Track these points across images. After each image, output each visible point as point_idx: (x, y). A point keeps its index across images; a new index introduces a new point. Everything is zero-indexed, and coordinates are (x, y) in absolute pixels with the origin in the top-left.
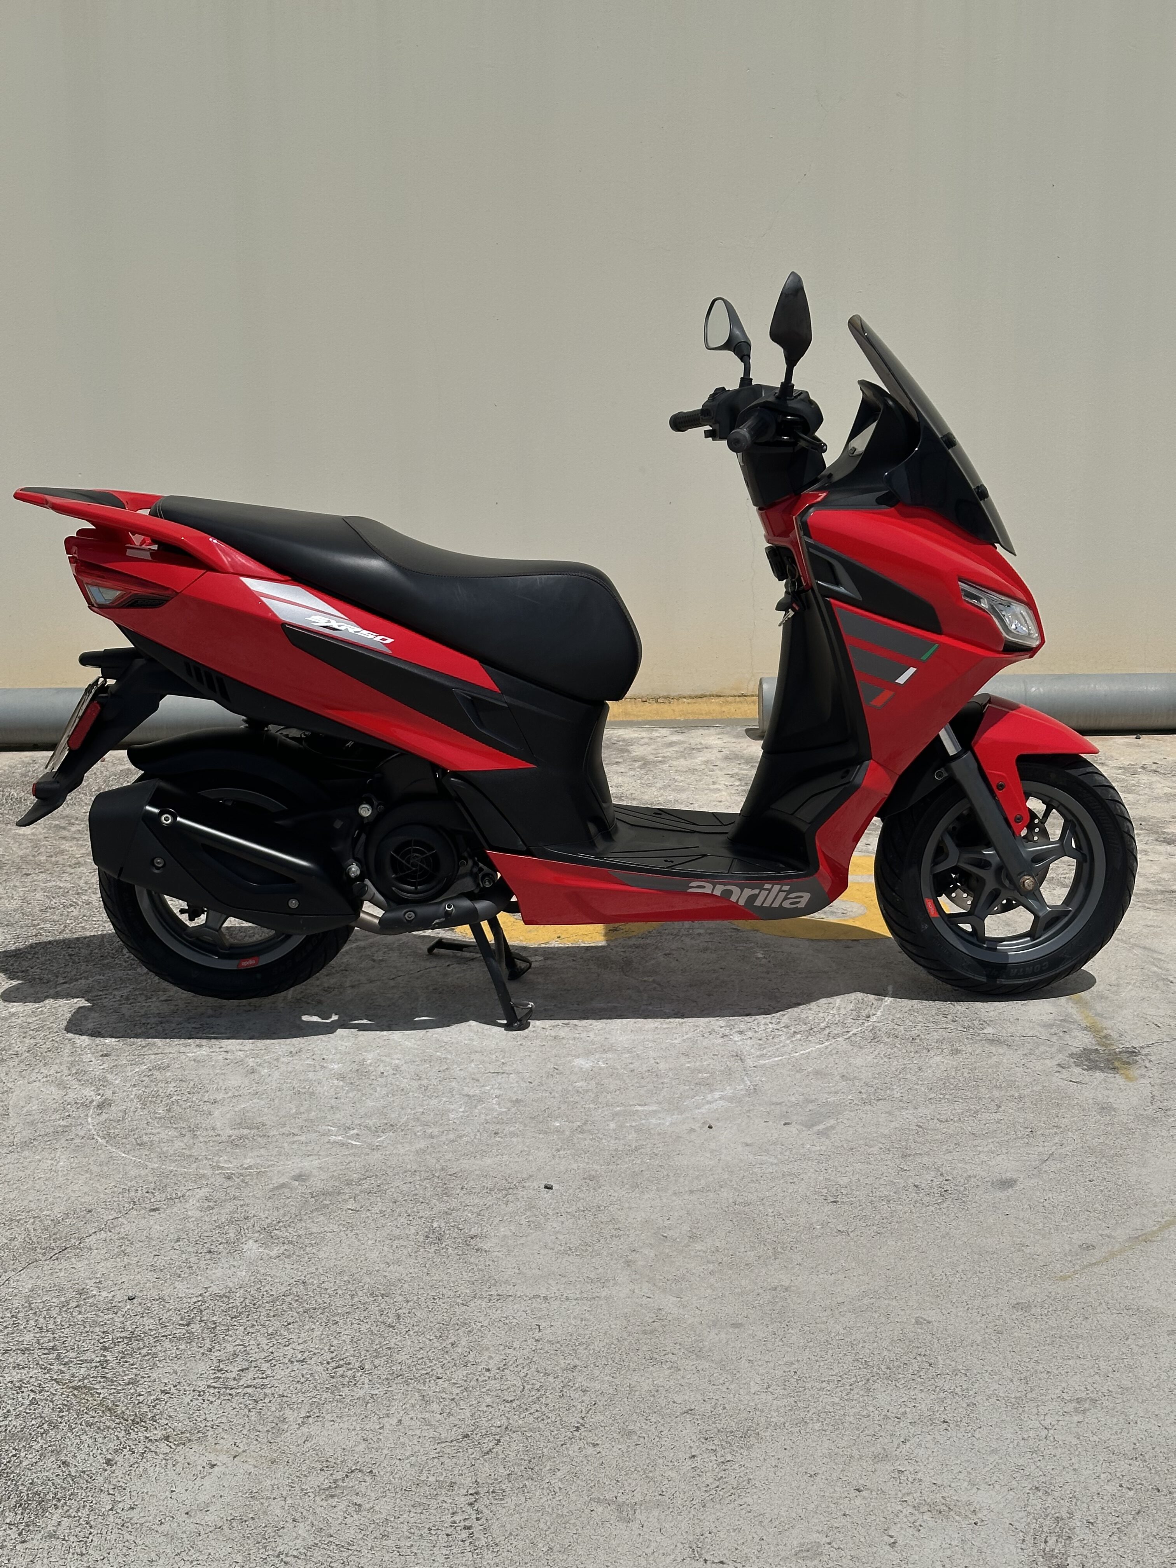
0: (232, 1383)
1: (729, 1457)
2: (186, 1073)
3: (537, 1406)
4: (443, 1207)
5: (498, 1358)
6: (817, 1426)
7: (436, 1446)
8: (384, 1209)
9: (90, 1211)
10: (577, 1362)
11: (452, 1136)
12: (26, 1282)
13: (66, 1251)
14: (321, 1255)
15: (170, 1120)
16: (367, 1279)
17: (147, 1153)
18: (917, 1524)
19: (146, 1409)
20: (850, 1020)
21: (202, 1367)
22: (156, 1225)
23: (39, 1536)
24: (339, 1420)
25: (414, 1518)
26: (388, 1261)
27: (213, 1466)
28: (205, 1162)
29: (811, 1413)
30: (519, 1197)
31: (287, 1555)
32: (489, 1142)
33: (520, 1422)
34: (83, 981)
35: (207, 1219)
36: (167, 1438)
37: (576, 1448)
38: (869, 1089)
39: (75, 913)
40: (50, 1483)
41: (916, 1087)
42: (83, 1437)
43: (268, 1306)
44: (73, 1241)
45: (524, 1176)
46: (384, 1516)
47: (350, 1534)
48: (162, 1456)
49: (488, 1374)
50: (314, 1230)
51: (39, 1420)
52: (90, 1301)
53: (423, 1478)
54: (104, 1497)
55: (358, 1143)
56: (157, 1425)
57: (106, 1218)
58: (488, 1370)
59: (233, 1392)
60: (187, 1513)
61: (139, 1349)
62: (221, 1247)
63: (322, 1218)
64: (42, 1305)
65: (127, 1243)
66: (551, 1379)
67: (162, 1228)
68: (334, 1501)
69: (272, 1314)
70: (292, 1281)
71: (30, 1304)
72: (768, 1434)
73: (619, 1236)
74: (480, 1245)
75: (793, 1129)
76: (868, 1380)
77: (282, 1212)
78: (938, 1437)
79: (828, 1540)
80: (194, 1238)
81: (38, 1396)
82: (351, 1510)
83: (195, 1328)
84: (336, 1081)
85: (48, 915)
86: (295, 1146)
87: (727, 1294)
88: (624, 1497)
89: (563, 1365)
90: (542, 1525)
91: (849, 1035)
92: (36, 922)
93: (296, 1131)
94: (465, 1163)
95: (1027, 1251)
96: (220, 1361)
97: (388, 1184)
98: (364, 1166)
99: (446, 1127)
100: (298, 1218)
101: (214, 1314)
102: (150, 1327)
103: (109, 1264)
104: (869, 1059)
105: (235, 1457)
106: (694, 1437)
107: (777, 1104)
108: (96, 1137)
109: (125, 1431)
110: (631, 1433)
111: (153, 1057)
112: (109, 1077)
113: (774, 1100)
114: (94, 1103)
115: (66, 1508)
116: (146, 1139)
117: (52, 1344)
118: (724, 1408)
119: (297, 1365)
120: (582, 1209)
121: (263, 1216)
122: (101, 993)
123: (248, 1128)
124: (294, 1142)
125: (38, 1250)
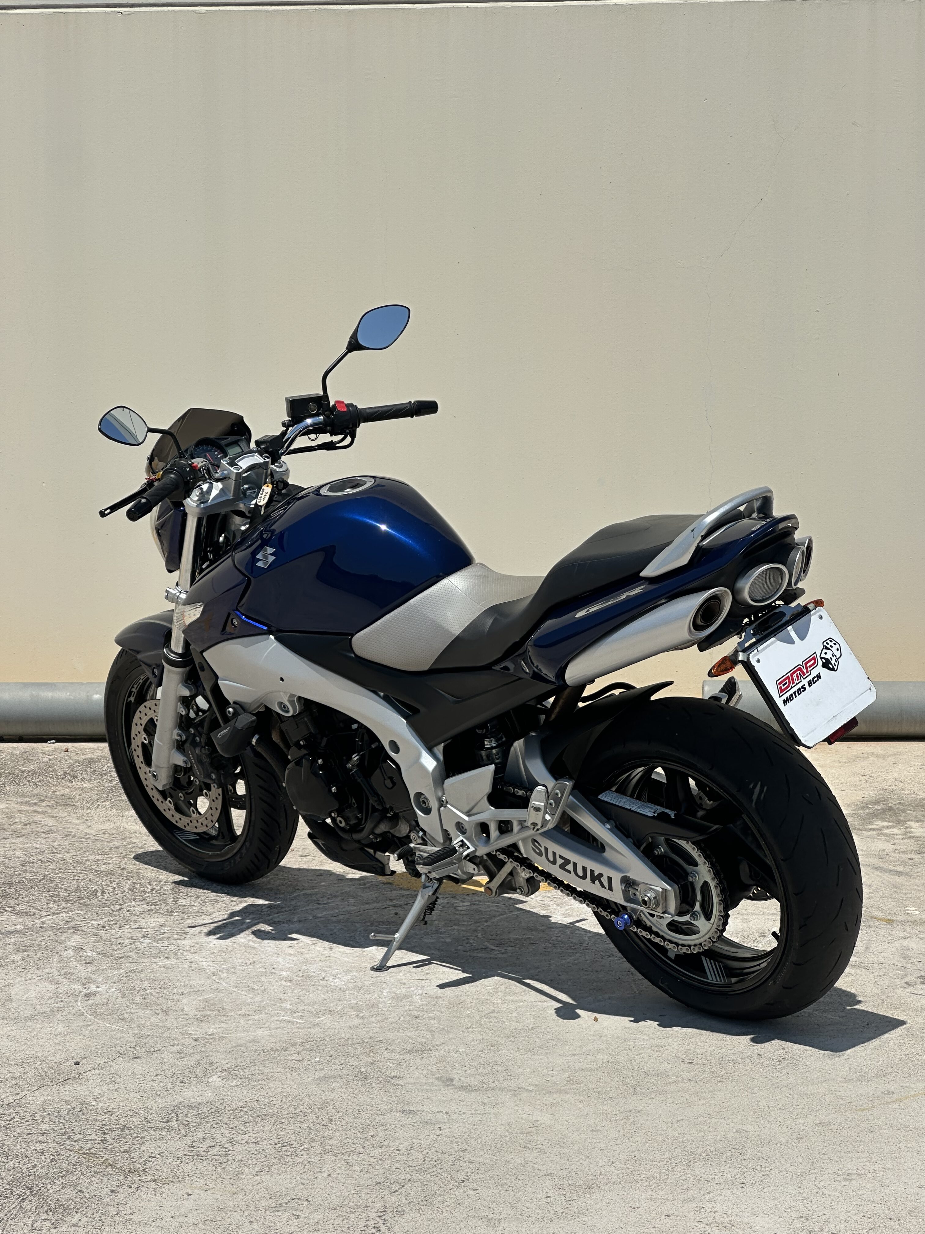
0: (202, 1153)
1: (575, 1198)
2: (158, 975)
4: (371, 1060)
6: (646, 1183)
7: (356, 1188)
8: (322, 1060)
10: (469, 1148)
11: (379, 1018)
12: (39, 1098)
13: (68, 1081)
14: (271, 1085)
15: (145, 1004)
16: (307, 1099)
17: (128, 1024)
19: (138, 1165)
22: (139, 1067)
24: (284, 1174)
26: (324, 1089)
27: (190, 1195)
28: (176, 1030)
33: (420, 1177)
35: (179, 1064)
36: (155, 1180)
39: (52, 866)
40: (71, 1201)
45: (437, 1043)
46: (316, 1220)
48: (151, 1189)
50: (266, 1071)
51: (59, 1170)
52: (91, 1108)
53: (345, 1203)
55: (301, 1021)
56: (147, 1174)
57: (98, 1062)
59: (204, 1158)
60: (172, 1217)
61: (131, 1134)
62: (191, 1080)
63: (272, 1064)
64: (53, 1110)
65: (116, 1076)
67: (144, 1069)
70: (247, 1099)
72: (607, 1187)
76: (690, 1161)
77: (239, 1060)
78: (735, 1191)
81: (56, 1158)
82: (292, 1218)
83: (173, 1124)
85: (28, 867)
88: (493, 1216)
89: (456, 1149)
92: (17, 873)
94: (390, 1035)
95: (838, 1094)
96: (192, 1142)
97: (325, 1045)
98: (307, 1035)
99: (376, 1013)
100: (253, 1064)
101: (187, 1116)
102: (139, 1123)
103: (104, 1088)
105: (206, 1191)
108: (85, 1014)
109: (124, 1176)
110: (503, 1184)
111: (129, 964)
112: (93, 977)
114: (82, 993)
115: (83, 1213)
117: (63, 1131)
118: (576, 1174)
120: (483, 1063)
121: (224, 1063)
123: (210, 1010)
125: (47, 1080)
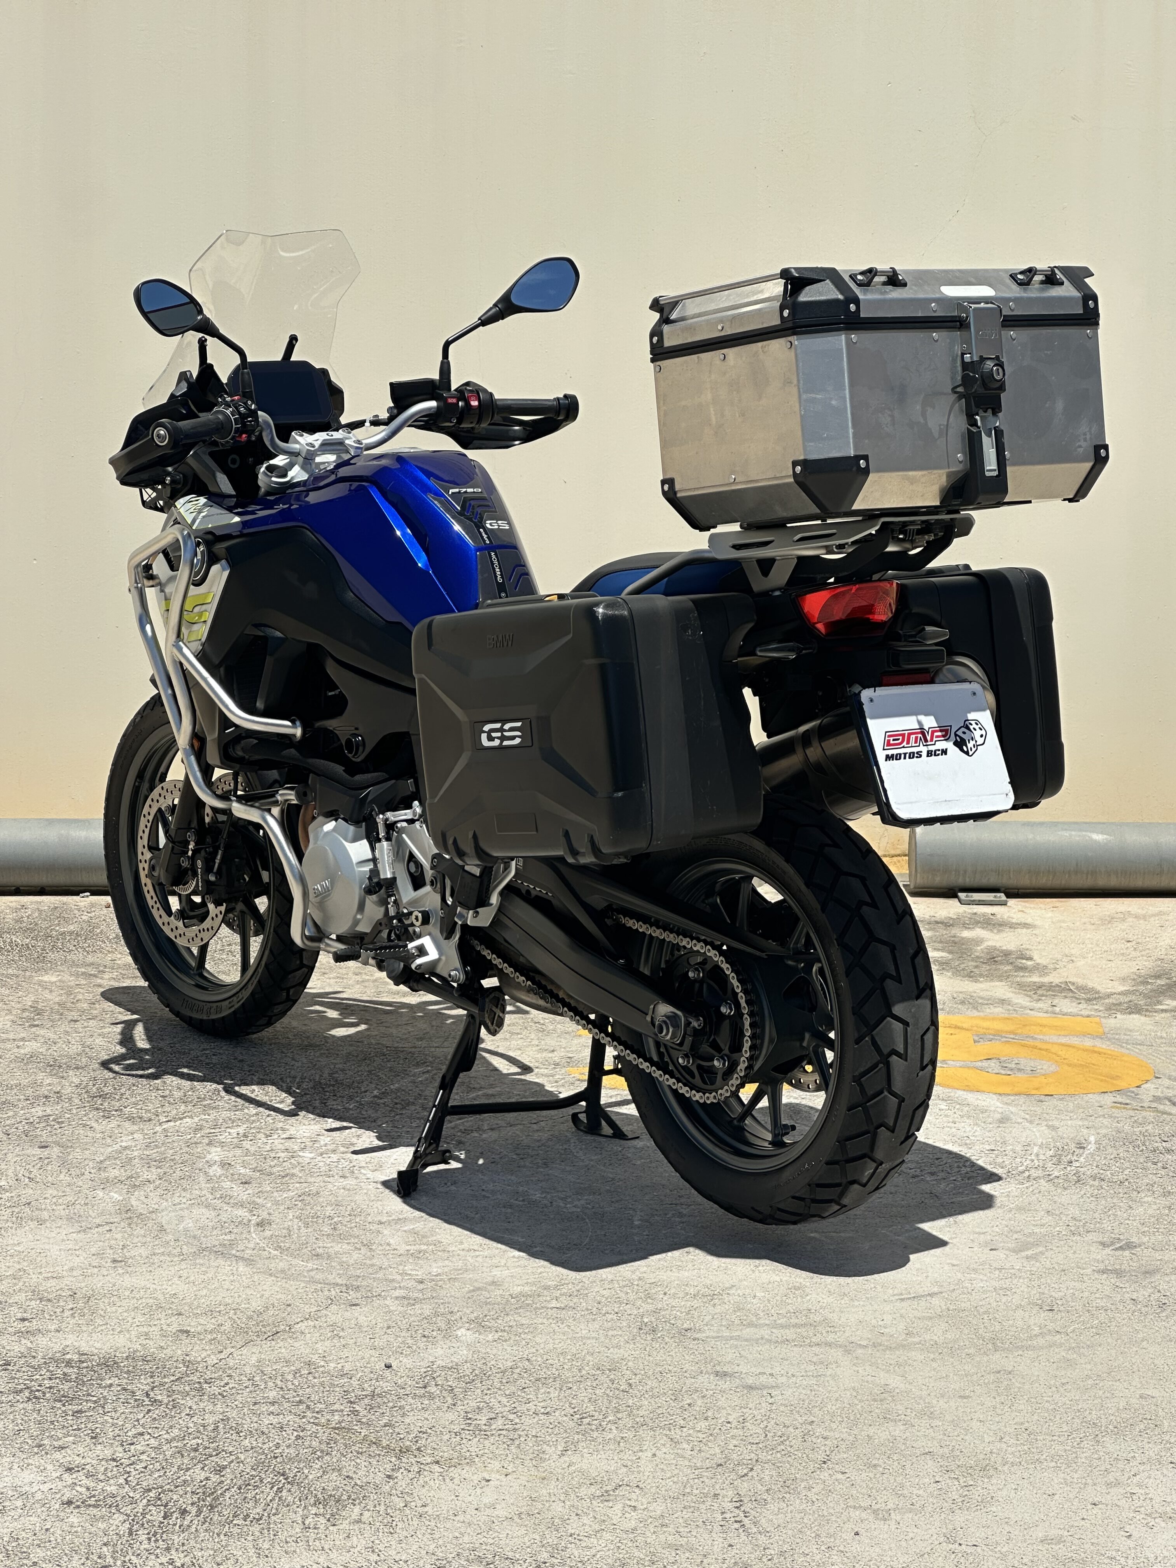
3: (783, 1447)
5: (735, 1415)
9: (289, 1305)
18: (1150, 1524)
20: (1050, 1165)
21: (450, 1416)
23: (347, 1522)
25: (687, 1514)
29: (1044, 1456)
30: (726, 1301)
31: (578, 1535)
32: (683, 1259)
34: (188, 1120)
37: (826, 1474)
38: (1077, 1223)
41: (1127, 1222)
42: (358, 1461)
43: (498, 1376)
44: (283, 1327)
47: (633, 1524)
49: (729, 1425)
54: (396, 1499)
58: (729, 1423)
66: (791, 1429)
68: (611, 1504)
69: (504, 1381)
71: (262, 1372)
73: (836, 1332)
74: (697, 1336)
75: (1000, 1254)
79: (1070, 1533)
80: (404, 1325)
84: (503, 1210)
86: (480, 1259)
87: (951, 1375)
90: (805, 1521)
91: (1051, 1177)
93: (476, 1247)
104: (1075, 1198)
106: (936, 1470)
107: (980, 1233)
113: (977, 1230)
116: (320, 1251)
119: (542, 1417)
122: (213, 1131)
124: (477, 1257)
